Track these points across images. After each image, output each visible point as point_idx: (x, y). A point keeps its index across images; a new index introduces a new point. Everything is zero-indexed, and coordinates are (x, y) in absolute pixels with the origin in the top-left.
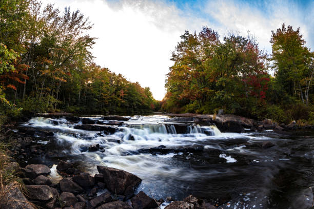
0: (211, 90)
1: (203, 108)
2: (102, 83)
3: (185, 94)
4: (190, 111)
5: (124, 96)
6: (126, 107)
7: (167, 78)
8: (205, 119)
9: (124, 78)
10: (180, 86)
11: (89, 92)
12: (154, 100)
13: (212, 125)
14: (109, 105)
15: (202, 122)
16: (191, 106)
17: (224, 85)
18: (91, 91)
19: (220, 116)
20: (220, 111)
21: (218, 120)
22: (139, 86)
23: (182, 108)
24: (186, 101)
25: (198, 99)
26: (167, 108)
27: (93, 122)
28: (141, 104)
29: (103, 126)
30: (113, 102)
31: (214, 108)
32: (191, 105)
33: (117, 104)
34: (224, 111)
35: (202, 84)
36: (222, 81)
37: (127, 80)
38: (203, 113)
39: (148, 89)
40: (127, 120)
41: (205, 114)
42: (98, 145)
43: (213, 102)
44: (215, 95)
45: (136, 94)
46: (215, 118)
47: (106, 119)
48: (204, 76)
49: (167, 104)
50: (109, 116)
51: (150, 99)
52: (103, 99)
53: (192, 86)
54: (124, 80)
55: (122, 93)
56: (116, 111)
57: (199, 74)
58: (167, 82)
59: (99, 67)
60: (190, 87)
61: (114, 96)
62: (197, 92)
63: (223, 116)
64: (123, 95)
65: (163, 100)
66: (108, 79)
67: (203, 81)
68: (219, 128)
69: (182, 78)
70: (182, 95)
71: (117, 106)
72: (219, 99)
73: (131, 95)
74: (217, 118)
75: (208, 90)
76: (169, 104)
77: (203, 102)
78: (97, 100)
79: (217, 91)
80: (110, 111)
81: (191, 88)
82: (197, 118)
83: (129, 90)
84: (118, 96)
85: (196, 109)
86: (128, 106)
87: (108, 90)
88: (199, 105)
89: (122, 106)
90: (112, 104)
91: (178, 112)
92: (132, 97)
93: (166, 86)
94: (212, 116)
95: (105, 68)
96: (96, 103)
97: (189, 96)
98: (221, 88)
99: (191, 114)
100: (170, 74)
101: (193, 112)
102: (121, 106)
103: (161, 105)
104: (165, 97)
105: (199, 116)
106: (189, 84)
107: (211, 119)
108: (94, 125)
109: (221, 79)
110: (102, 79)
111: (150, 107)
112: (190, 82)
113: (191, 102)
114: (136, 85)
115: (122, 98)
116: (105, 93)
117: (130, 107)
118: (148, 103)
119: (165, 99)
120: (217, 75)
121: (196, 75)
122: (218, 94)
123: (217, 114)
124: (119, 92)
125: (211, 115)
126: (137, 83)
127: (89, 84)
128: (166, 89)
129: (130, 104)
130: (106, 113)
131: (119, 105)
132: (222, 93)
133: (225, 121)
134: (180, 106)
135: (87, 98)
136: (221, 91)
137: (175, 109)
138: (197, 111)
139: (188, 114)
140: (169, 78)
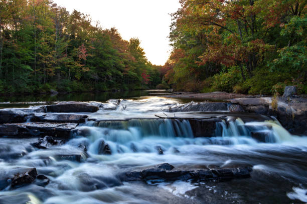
0: (267, 45)
1: (248, 83)
2: (39, 31)
3: (211, 54)
4: (221, 89)
5: (88, 58)
6: (94, 80)
7: (175, 21)
8: (252, 108)
9: (86, 19)
10: (201, 36)
11: (8, 51)
13: (270, 119)
14: (55, 77)
15: (247, 113)
16: (224, 77)
17: (300, 32)
18: (13, 48)
19: (287, 102)
20: (288, 89)
21: (282, 109)
22: (118, 37)
23: (205, 82)
24: (214, 68)
25: (238, 63)
26: (175, 81)
27: (22, 119)
28: (122, 75)
29: (45, 125)
31: (275, 83)
32: (223, 75)
34: (296, 89)
35: (250, 30)
36: (296, 25)
37: (93, 24)
38: (250, 92)
39: (135, 43)
40: (94, 110)
41: (255, 95)
42: (33, 172)
43: (271, 71)
44: (276, 55)
45: (112, 53)
46: (276, 104)
48: (253, 15)
49: (174, 73)
50: (58, 103)
51: (140, 63)
52: (42, 65)
53: (228, 36)
54: (86, 25)
55: (82, 53)
56: (72, 88)
57: (244, 10)
58: (175, 28)
60: (223, 38)
61: (65, 59)
62: (237, 50)
63: (294, 101)
64: (84, 57)
65: (167, 64)
66: (50, 22)
67: (251, 25)
68: (284, 125)
70: (205, 54)
71: (73, 78)
72: (286, 63)
73: (101, 56)
74: (281, 104)
75: (261, 45)
76: (179, 73)
77: (249, 70)
78: (29, 67)
79: (281, 47)
80: (58, 90)
81: (225, 41)
82: (237, 104)
83: (97, 45)
84: (75, 58)
85: (234, 84)
86: (97, 77)
87: (52, 46)
88: (240, 75)
89: (84, 78)
90: (63, 76)
91: (196, 91)
92: (105, 59)
93: (173, 36)
94: (268, 100)
96: (28, 74)
97: (219, 59)
98: (293, 38)
99: (223, 95)
100: (180, 12)
101: (227, 89)
102: (82, 78)
103: (162, 76)
104: (171, 58)
105: (241, 99)
106: (220, 32)
107: (267, 106)
108: (24, 125)
109: (294, 19)
110: (38, 22)
111: (141, 79)
112: (222, 29)
113: (224, 68)
114: (112, 35)
115: (82, 62)
116: (47, 53)
117: (100, 81)
118: (136, 71)
119: (171, 62)
120: (285, 12)
122: (285, 53)
123: (281, 93)
124: (75, 49)
125: (265, 98)
126: (113, 30)
127: (7, 33)
128: (173, 43)
129: (99, 75)
131: (78, 76)
132: (295, 51)
133: (299, 112)
134: (201, 78)
135: (4, 64)
136: (291, 48)
137: (191, 83)
138: (237, 88)
139: (216, 95)
140: (179, 21)
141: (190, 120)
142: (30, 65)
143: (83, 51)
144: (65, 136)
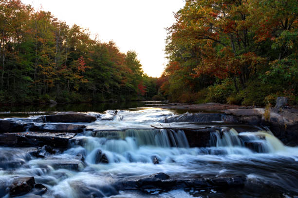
0: (259, 58)
1: (241, 94)
2: (40, 44)
3: (205, 66)
5: (87, 70)
6: (91, 91)
7: (171, 35)
8: (246, 118)
9: (85, 33)
10: (196, 49)
11: (10, 63)
12: (145, 76)
14: (55, 88)
15: (242, 124)
16: (217, 89)
17: (290, 46)
18: (15, 60)
19: (279, 112)
20: (281, 100)
21: (275, 119)
22: (115, 50)
23: (200, 93)
24: (208, 80)
25: (232, 75)
26: (170, 93)
27: (21, 128)
28: (119, 86)
29: (44, 135)
30: (64, 82)
31: (267, 95)
32: (217, 87)
33: (72, 86)
34: (288, 100)
35: (242, 44)
36: (287, 39)
37: (92, 38)
38: (243, 103)
39: (132, 56)
41: (247, 105)
42: (31, 181)
43: (263, 82)
44: (268, 68)
45: (109, 65)
46: (269, 115)
47: (50, 119)
48: (245, 29)
49: (169, 85)
50: (57, 113)
51: (137, 75)
52: (42, 76)
53: (221, 50)
54: (85, 38)
55: (81, 65)
56: (71, 99)
57: (236, 25)
58: (170, 41)
59: (29, 8)
60: (216, 51)
61: (65, 71)
62: (230, 62)
63: (286, 111)
64: (83, 69)
65: (163, 76)
66: (51, 35)
67: (244, 39)
69: (200, 35)
71: (72, 88)
73: (99, 68)
74: (273, 114)
75: (254, 58)
76: (174, 84)
77: (242, 82)
78: (29, 78)
79: (272, 59)
80: (58, 101)
81: (219, 54)
82: (231, 114)
83: (95, 58)
84: (74, 70)
85: (228, 96)
86: (95, 88)
87: (52, 58)
88: (233, 87)
89: (83, 89)
90: (62, 87)
91: (191, 102)
92: (103, 71)
93: (168, 49)
94: (261, 111)
95: (43, 13)
96: (29, 85)
97: (213, 71)
98: (284, 52)
99: (217, 106)
100: (175, 27)
101: (221, 100)
102: (80, 89)
103: (158, 87)
104: (167, 70)
105: (234, 110)
106: (214, 45)
107: (260, 116)
108: (23, 134)
109: (284, 33)
110: (39, 35)
111: (137, 90)
112: (216, 42)
113: (218, 80)
114: (109, 49)
115: (81, 73)
116: (47, 65)
117: (98, 92)
118: (133, 82)
119: (166, 74)
120: (275, 26)
121: (228, 27)
122: (276, 65)
123: (273, 104)
124: (75, 61)
125: (258, 109)
126: (111, 43)
127: (9, 45)
128: (168, 55)
129: (97, 86)
130: (50, 103)
131: (77, 87)
132: (286, 63)
133: (291, 122)
134: (196, 89)
135: (5, 75)
136: (282, 60)
137: (186, 94)
138: (230, 99)
139: (211, 106)
140: (174, 35)
141: (185, 130)
142: (31, 76)
143: (82, 63)
144: (63, 146)
